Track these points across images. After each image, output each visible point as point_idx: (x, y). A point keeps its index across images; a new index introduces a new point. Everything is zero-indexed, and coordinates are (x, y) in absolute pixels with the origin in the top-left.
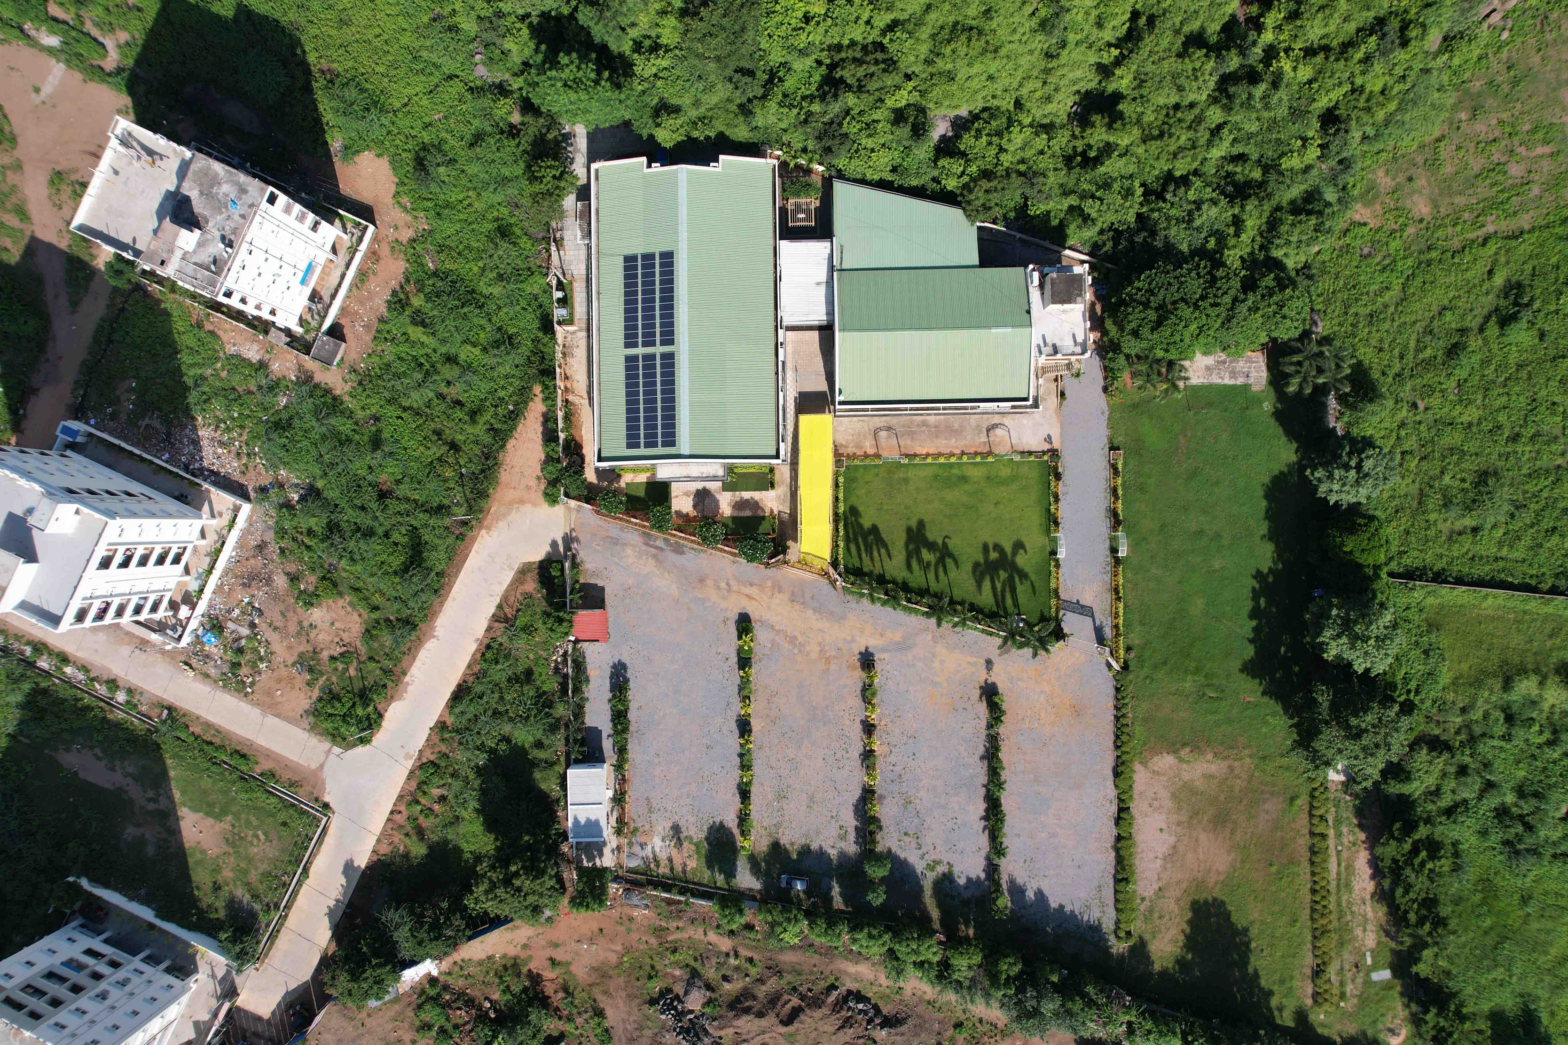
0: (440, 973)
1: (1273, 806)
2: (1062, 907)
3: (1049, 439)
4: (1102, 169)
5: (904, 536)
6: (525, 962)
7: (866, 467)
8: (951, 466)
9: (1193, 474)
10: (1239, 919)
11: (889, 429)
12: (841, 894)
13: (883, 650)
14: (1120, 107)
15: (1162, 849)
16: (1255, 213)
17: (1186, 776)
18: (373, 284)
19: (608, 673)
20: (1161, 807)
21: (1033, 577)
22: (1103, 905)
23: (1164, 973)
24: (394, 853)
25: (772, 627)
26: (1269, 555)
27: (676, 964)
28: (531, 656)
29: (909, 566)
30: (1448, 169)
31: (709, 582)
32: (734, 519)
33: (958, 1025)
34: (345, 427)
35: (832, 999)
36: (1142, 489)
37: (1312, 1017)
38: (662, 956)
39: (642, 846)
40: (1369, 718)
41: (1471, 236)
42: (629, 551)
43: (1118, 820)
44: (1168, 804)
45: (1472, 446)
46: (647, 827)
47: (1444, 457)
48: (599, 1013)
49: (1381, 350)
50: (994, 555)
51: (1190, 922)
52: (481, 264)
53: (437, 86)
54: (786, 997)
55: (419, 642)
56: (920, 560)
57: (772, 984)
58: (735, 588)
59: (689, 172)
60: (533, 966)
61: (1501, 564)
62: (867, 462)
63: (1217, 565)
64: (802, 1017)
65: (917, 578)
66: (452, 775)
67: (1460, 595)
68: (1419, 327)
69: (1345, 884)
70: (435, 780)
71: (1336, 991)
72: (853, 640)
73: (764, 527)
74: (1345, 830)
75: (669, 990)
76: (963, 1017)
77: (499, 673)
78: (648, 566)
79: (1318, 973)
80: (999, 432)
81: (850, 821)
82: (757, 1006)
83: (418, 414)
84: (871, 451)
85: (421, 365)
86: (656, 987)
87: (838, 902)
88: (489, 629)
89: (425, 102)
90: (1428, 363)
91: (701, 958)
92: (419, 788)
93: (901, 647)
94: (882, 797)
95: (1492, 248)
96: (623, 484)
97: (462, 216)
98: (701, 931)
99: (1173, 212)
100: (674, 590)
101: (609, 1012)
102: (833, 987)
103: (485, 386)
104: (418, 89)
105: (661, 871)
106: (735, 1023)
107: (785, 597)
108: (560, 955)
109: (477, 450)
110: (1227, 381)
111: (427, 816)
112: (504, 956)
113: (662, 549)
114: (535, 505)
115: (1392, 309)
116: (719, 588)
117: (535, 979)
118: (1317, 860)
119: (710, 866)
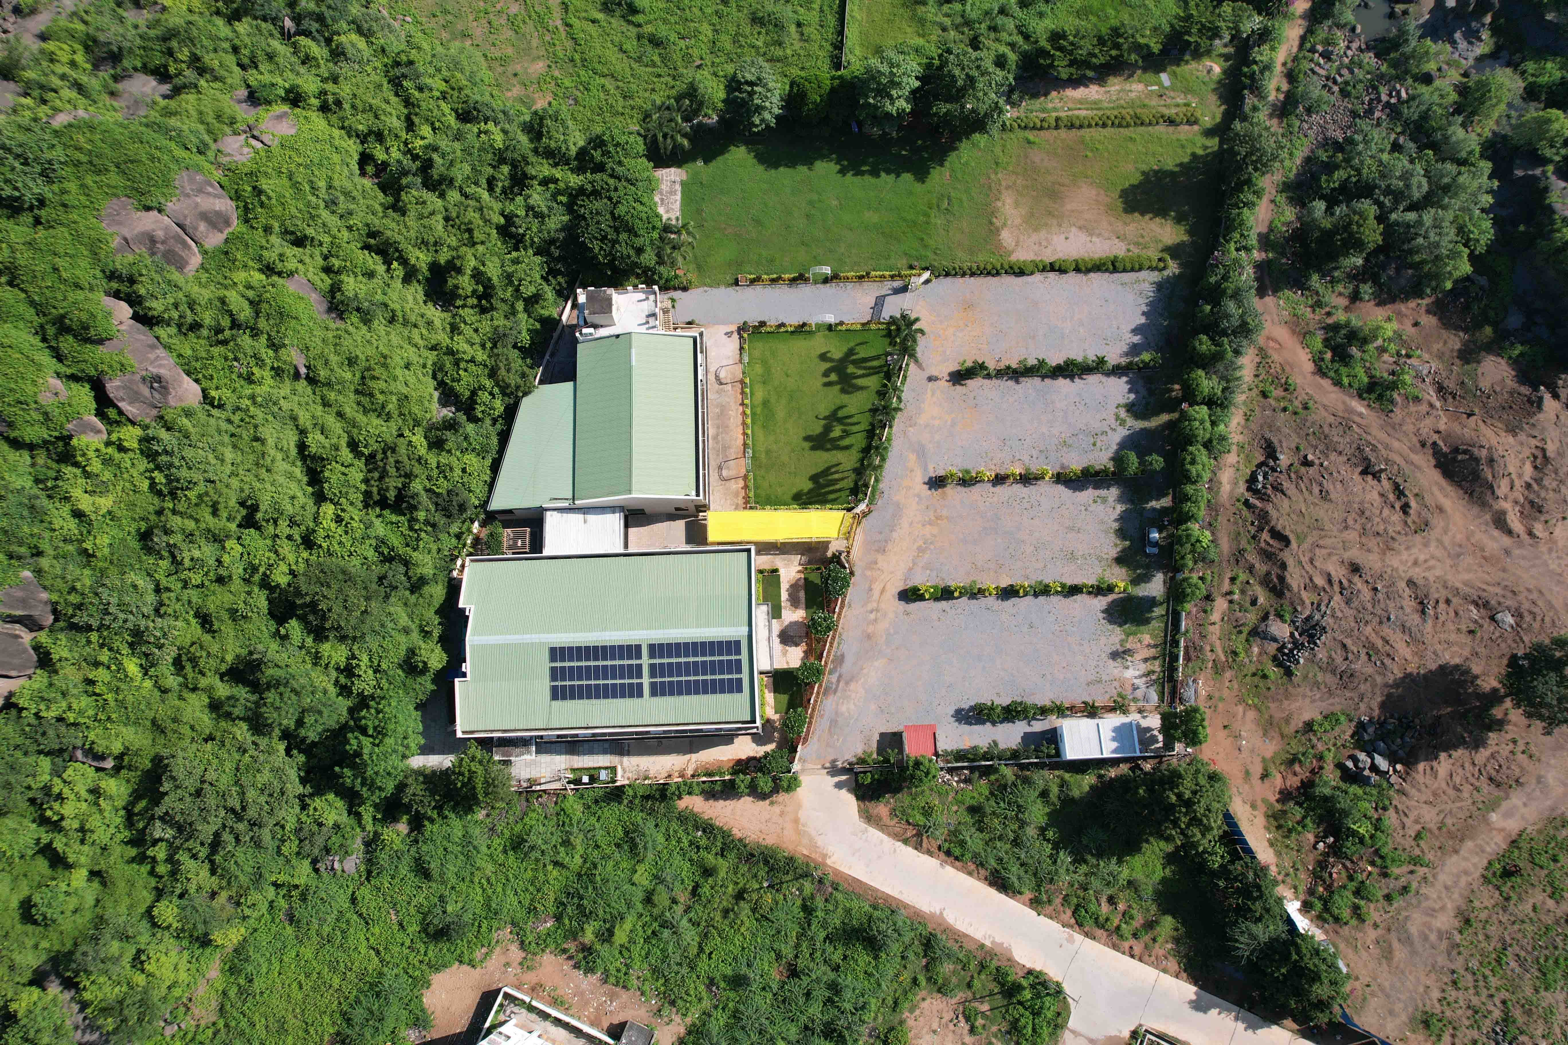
0: (1297, 898)
1: (1037, 156)
2: (1144, 314)
3: (729, 334)
4: (495, 280)
5: (819, 453)
6: (1270, 806)
7: (756, 488)
8: (753, 414)
9: (758, 222)
10: (1136, 179)
11: (720, 468)
12: (1158, 499)
13: (925, 469)
14: (442, 262)
15: (1083, 237)
16: (538, 168)
17: (1018, 221)
18: (566, 991)
19: (966, 727)
20: (1047, 239)
21: (852, 344)
22: (1138, 281)
23: (1190, 233)
24: (1177, 953)
25: (910, 569)
26: (825, 164)
27: (1247, 651)
28: (955, 808)
29: (847, 448)
30: (510, 51)
31: (870, 629)
32: (808, 607)
33: (1264, 395)
34: (720, 1020)
35: (1258, 503)
36: (772, 261)
37: (1209, 126)
38: (1242, 665)
39: (1135, 688)
40: (957, 72)
41: (563, 35)
42: (844, 708)
43: (1062, 271)
44: (1043, 234)
45: (732, 29)
46: (1116, 684)
47: (741, 46)
48: (1309, 726)
49: (653, 90)
50: (833, 377)
51: (1143, 214)
52: (550, 868)
53: (361, 915)
54: (1263, 545)
55: (948, 930)
56: (841, 438)
57: (1252, 557)
58: (875, 605)
59: (473, 635)
60: (1273, 798)
61: (825, 8)
62: (751, 484)
63: (835, 203)
64: (1279, 527)
65: (858, 440)
66: (1086, 890)
67: (852, 34)
68: (635, 66)
69: (1095, 105)
70: (1093, 907)
71: (1184, 109)
72: (918, 496)
73: (815, 578)
74: (1050, 106)
75: (1275, 659)
76: (1255, 392)
77: (974, 840)
78: (857, 690)
79: (1171, 122)
80: (722, 375)
81: (1089, 494)
82: (1275, 571)
83: (706, 935)
84: (741, 483)
85: (654, 933)
86: (1273, 671)
87: (1166, 502)
88: (929, 853)
89: (377, 930)
90: (664, 58)
91: (1238, 627)
92: (1102, 927)
93: (921, 453)
94: (1063, 467)
95: (573, 21)
96: (776, 717)
97: (499, 889)
98: (1211, 628)
99: (535, 229)
100: (879, 663)
101: (1307, 717)
102: (1246, 503)
103: (677, 860)
104: (362, 938)
105: (1157, 668)
106: (1296, 589)
107: (880, 557)
108: (1257, 769)
109: (743, 868)
110: (678, 197)
111: (1132, 918)
112: (1267, 829)
113: (840, 676)
114: (799, 806)
115: (620, 84)
116: (876, 620)
117: (1285, 796)
118: (1078, 123)
119: (1147, 621)
